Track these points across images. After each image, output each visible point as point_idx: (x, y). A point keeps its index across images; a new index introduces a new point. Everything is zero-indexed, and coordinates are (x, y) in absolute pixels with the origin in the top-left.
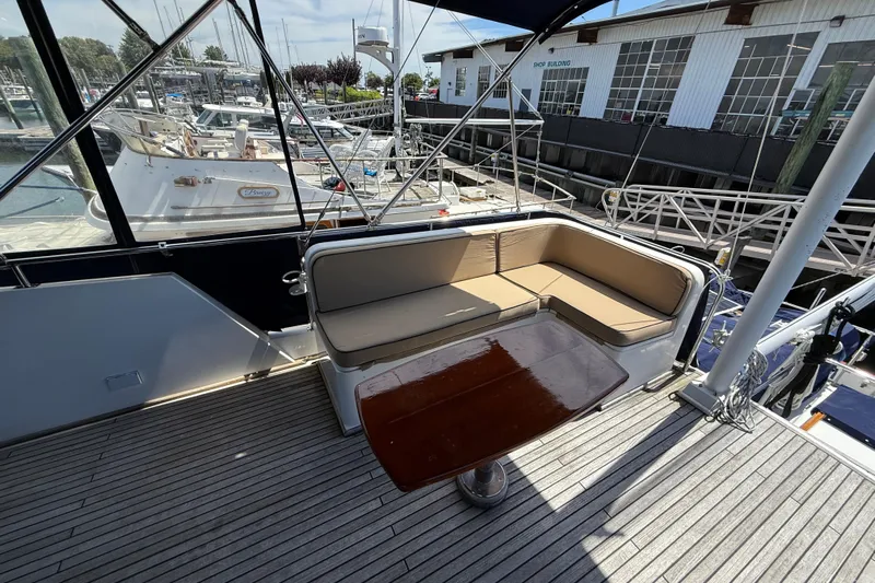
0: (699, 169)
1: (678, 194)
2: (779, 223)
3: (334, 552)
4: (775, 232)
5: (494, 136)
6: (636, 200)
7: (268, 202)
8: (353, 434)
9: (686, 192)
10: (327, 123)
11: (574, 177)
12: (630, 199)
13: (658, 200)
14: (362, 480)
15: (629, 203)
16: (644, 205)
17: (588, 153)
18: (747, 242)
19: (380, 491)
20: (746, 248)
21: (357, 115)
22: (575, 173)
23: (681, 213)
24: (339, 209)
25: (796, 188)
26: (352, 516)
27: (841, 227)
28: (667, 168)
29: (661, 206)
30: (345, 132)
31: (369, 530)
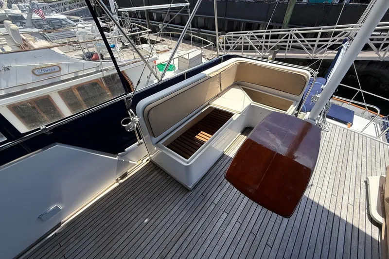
0: (252, 21)
1: (247, 34)
2: (286, 42)
3: (222, 244)
4: (286, 46)
5: (157, 14)
6: (231, 40)
7: (55, 75)
8: (194, 188)
9: (251, 33)
10: (55, 16)
11: (201, 32)
12: (229, 40)
13: (241, 39)
14: (212, 207)
15: (228, 42)
16: (236, 42)
17: (205, 19)
18: (277, 52)
19: (223, 209)
20: (278, 54)
21: (70, 8)
22: (202, 30)
23: (251, 43)
24: (101, 71)
25: (289, 25)
26: (219, 224)
27: (305, 40)
28: (240, 23)
29: (243, 41)
30: (69, 21)
31: (230, 227)
